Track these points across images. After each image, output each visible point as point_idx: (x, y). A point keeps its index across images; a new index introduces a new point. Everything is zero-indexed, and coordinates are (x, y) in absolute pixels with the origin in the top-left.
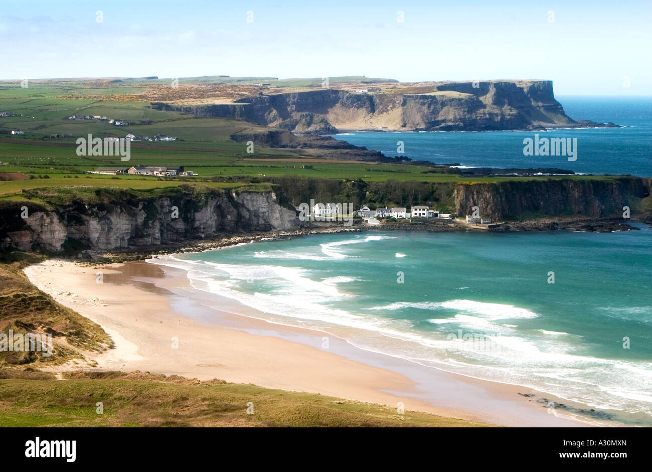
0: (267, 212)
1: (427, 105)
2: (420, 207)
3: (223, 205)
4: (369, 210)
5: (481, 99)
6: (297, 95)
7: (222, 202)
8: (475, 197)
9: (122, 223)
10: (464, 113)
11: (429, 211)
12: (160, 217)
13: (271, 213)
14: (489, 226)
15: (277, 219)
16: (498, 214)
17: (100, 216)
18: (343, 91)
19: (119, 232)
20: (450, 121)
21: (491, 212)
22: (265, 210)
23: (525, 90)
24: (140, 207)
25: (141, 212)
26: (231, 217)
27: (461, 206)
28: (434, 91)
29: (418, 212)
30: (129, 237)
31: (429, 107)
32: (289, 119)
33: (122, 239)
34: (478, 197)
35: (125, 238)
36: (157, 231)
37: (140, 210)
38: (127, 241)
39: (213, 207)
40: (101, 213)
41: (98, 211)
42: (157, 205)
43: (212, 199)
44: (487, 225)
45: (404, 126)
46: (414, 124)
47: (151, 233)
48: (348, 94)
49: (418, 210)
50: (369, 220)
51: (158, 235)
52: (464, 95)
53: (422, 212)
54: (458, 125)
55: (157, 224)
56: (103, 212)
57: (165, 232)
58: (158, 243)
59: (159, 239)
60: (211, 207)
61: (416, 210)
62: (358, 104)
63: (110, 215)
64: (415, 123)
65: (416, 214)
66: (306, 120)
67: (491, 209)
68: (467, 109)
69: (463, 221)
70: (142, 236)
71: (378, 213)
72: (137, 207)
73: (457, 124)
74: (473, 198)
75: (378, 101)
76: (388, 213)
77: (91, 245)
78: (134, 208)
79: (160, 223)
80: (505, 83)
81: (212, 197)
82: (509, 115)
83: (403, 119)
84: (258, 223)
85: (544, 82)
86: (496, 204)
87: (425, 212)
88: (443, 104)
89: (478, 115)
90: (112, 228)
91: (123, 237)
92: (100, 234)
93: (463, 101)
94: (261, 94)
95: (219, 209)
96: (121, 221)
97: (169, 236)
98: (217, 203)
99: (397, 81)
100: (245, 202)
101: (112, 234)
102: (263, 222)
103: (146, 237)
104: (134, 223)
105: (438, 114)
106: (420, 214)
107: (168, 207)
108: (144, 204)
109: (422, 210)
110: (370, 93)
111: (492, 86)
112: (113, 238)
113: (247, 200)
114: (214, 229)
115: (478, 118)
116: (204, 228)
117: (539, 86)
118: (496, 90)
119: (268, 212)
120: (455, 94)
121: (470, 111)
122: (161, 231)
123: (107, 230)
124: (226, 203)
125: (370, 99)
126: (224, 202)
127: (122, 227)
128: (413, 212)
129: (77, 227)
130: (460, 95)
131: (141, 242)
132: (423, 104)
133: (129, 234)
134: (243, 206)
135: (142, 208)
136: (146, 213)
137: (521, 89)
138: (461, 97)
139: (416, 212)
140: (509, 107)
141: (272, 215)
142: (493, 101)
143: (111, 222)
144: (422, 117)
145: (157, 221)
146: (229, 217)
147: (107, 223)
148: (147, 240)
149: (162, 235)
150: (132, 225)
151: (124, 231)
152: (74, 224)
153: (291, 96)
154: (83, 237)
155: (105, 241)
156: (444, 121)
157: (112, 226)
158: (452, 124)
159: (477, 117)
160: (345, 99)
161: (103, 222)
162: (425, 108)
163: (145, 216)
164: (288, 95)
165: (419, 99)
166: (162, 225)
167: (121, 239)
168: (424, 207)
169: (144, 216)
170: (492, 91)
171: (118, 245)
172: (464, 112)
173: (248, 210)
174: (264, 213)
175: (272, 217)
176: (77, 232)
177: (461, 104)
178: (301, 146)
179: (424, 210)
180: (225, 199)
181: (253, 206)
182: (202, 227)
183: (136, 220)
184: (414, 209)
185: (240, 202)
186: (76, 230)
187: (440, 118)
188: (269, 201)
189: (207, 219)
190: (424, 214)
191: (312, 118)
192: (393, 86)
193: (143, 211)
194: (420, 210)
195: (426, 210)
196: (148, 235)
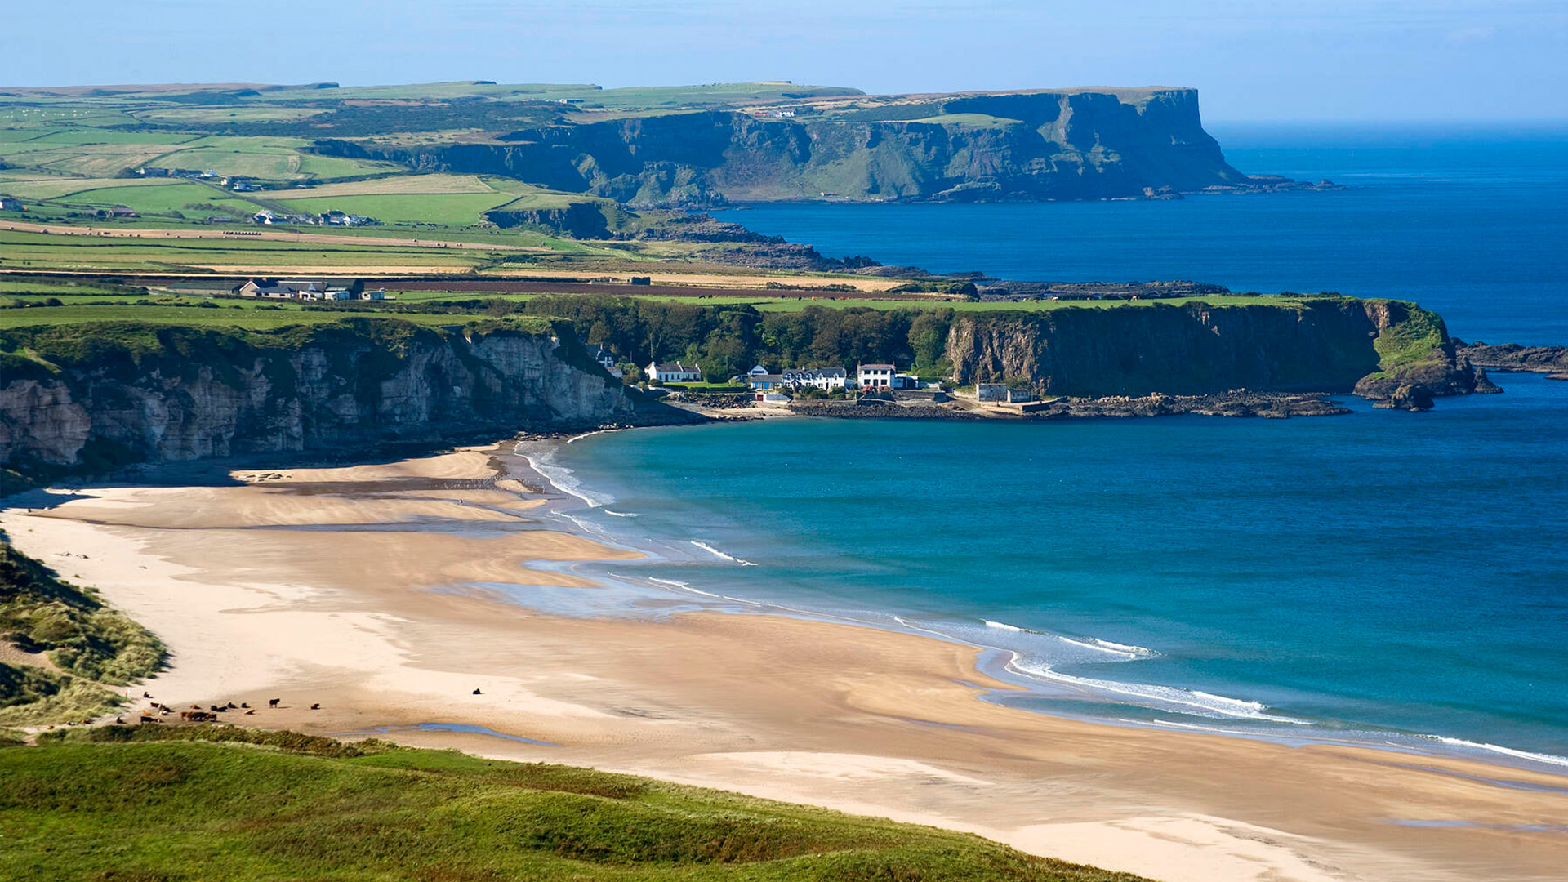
0: (541, 380)
1: (922, 144)
2: (875, 366)
3: (443, 364)
4: (766, 373)
5: (1041, 130)
6: (639, 124)
7: (442, 358)
8: (996, 344)
9: (216, 404)
10: (1002, 162)
11: (897, 375)
12: (303, 390)
13: (549, 380)
14: (1024, 407)
15: (563, 394)
16: (1045, 382)
17: (167, 388)
18: (739, 115)
19: (212, 424)
20: (972, 179)
21: (1029, 377)
22: (536, 374)
23: (1140, 111)
24: (258, 368)
25: (260, 380)
26: (462, 391)
27: (965, 363)
28: (937, 115)
29: (871, 377)
30: (232, 434)
31: (927, 150)
32: (621, 177)
33: (218, 439)
34: (1001, 346)
35: (224, 437)
36: (296, 421)
37: (257, 376)
38: (227, 443)
39: (421, 369)
40: (169, 381)
41: (161, 378)
42: (296, 364)
43: (419, 351)
44: (1020, 405)
45: (875, 190)
46: (894, 185)
47: (283, 424)
48: (750, 121)
49: (872, 372)
50: (765, 396)
51: (297, 430)
52: (1003, 123)
53: (880, 377)
54: (990, 187)
55: (296, 406)
56: (174, 379)
57: (314, 421)
58: (299, 446)
59: (299, 439)
60: (416, 368)
61: (867, 372)
62: (773, 143)
63: (190, 388)
64: (897, 185)
65: (867, 382)
66: (658, 178)
67: (1031, 368)
68: (1010, 152)
69: (970, 396)
70: (264, 433)
71: (786, 381)
72: (251, 368)
73: (988, 184)
74: (992, 346)
75: (815, 136)
76: (807, 381)
77: (147, 452)
78: (243, 371)
79: (302, 403)
80: (1094, 95)
81: (419, 348)
82: (1102, 164)
83: (872, 177)
84: (522, 401)
85: (1179, 92)
86: (1039, 359)
87: (887, 377)
88: (960, 143)
89: (1034, 167)
90: (194, 415)
91: (220, 435)
92: (168, 427)
93: (1002, 135)
94: (561, 121)
95: (435, 373)
96: (215, 398)
97: (322, 431)
98: (430, 360)
99: (860, 93)
100: (493, 357)
101: (194, 428)
102: (533, 401)
103: (272, 435)
104: (244, 403)
105: (948, 163)
106: (876, 382)
107: (320, 368)
108: (266, 363)
109: (879, 372)
110: (800, 120)
111: (1066, 101)
112: (196, 437)
113: (497, 353)
114: (424, 416)
115: (1034, 173)
116: (402, 415)
117: (1168, 101)
118: (1074, 110)
119: (544, 378)
120: (984, 121)
121: (1017, 159)
122: (305, 421)
123: (182, 420)
124: (451, 359)
125: (799, 131)
126: (447, 358)
127: (217, 414)
128: (862, 378)
129: (116, 413)
130: (995, 123)
131: (261, 446)
132: (915, 142)
133: (232, 428)
134: (488, 364)
135: (262, 372)
136: (270, 381)
137: (1131, 108)
138: (996, 127)
139: (867, 377)
140: (1101, 149)
141: (551, 385)
142: (1067, 134)
143: (192, 402)
144: (912, 172)
145: (296, 399)
146: (457, 389)
147: (183, 405)
148: (274, 441)
149: (306, 430)
150: (239, 408)
151: (222, 422)
152: (108, 407)
153: (626, 126)
154: (129, 434)
155: (178, 443)
156: (960, 180)
157: (194, 410)
158: (977, 185)
159: (1032, 170)
160: (744, 132)
161: (173, 401)
162: (919, 152)
163: (269, 389)
164: (618, 125)
165: (905, 132)
166: (306, 407)
167: (214, 439)
168: (884, 366)
169: (266, 388)
170: (1066, 113)
171: (209, 451)
172: (1004, 158)
173: (500, 375)
174: (534, 381)
175: (551, 390)
176: (116, 423)
177: (998, 143)
178: (641, 235)
179: (884, 372)
180: (449, 351)
181: (510, 365)
182: (398, 411)
183: (249, 397)
184: (863, 372)
185: (482, 356)
186: (113, 418)
187: (950, 173)
188: (546, 355)
189: (410, 394)
190: (884, 382)
191: (671, 173)
192: (849, 102)
193: (263, 377)
194: (876, 373)
195: (889, 372)
196: (278, 430)
